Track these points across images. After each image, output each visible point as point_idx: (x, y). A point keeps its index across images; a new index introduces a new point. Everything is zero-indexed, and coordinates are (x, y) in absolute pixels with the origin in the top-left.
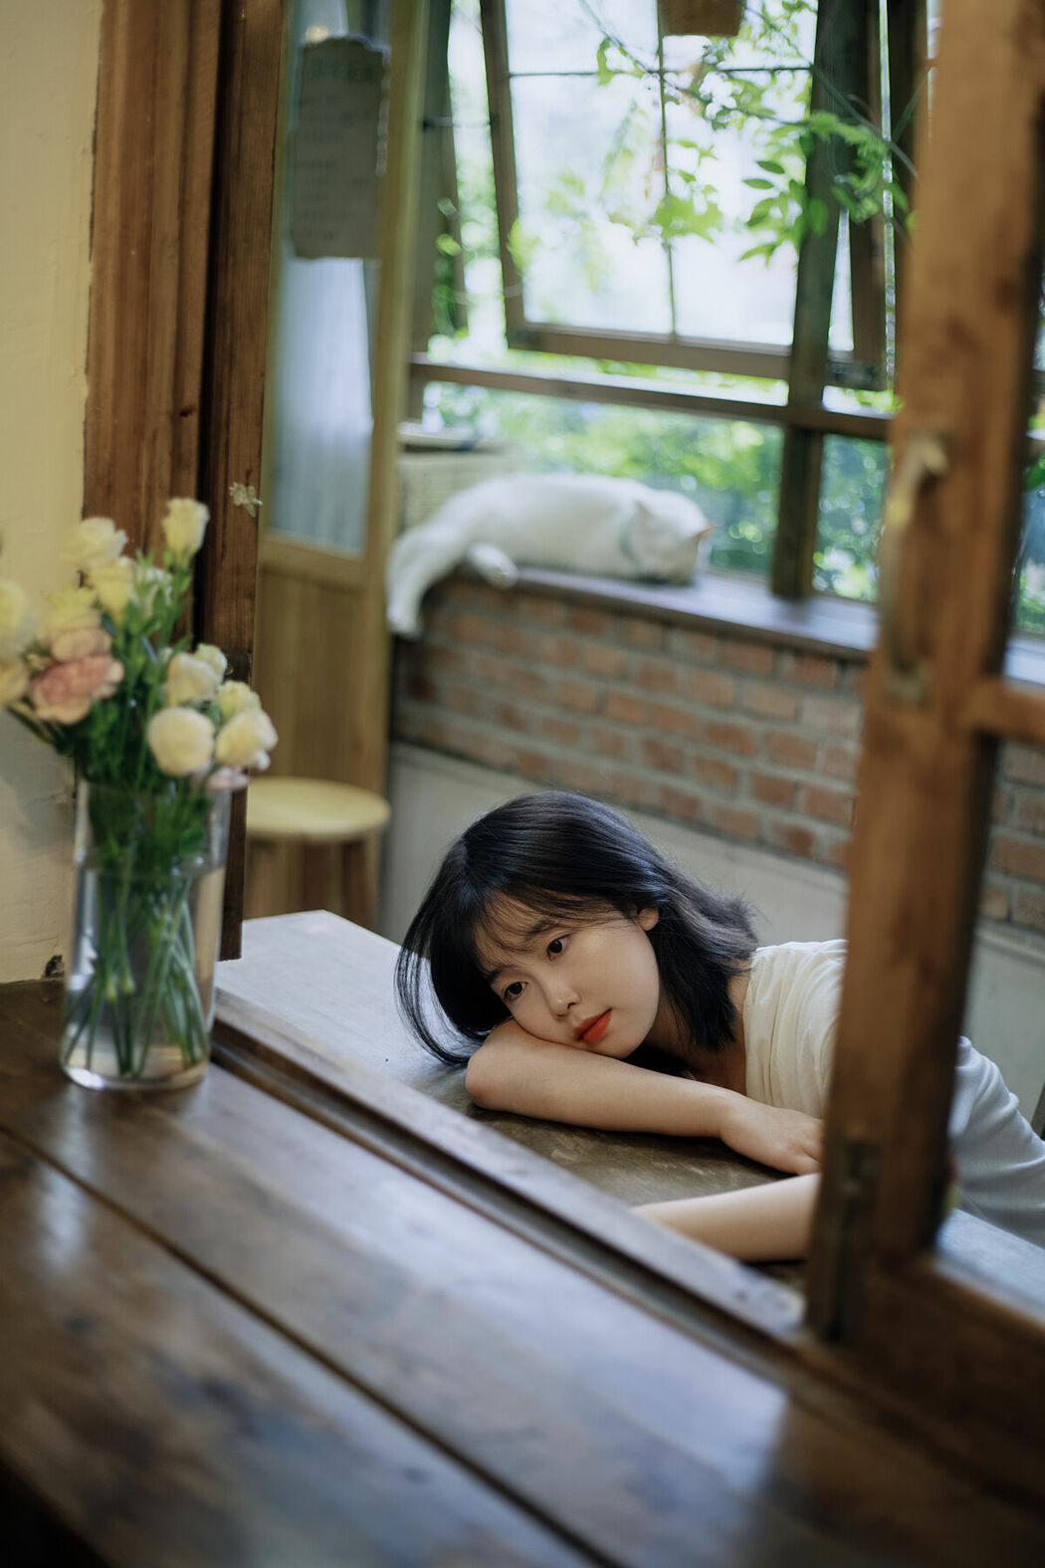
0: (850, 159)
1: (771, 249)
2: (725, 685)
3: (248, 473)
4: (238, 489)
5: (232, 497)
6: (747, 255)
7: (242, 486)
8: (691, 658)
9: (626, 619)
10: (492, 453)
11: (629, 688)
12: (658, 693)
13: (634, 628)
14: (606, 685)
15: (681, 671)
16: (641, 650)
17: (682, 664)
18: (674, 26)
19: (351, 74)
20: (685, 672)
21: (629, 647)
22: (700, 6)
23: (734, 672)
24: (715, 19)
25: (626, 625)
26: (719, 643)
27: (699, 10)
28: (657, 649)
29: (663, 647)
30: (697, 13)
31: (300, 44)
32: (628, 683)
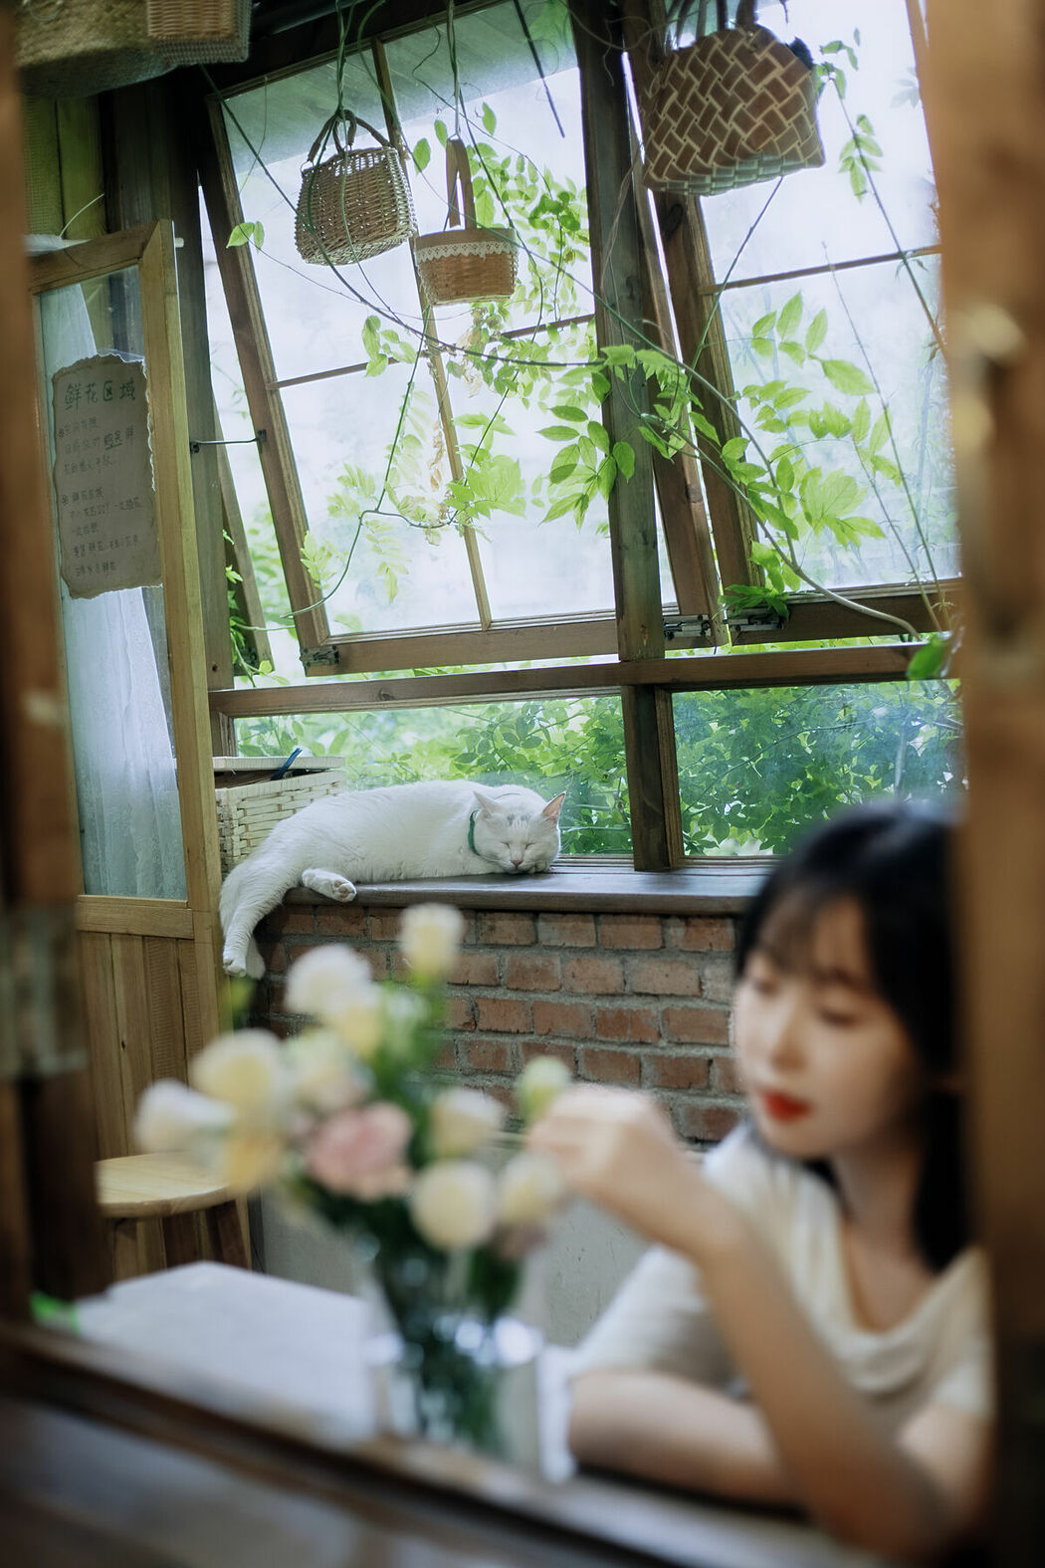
0: (650, 391)
2: (609, 970)
8: (568, 944)
9: (489, 915)
10: (312, 772)
11: (501, 991)
12: (535, 991)
13: (499, 924)
14: (475, 992)
15: (557, 962)
16: (508, 947)
17: (557, 953)
18: (442, 290)
19: (109, 392)
20: (562, 962)
21: (495, 946)
22: (467, 267)
23: (618, 952)
24: (486, 277)
25: (489, 923)
26: (596, 923)
27: (467, 270)
28: (528, 942)
29: (533, 939)
30: (466, 274)
31: (50, 374)
32: (498, 985)
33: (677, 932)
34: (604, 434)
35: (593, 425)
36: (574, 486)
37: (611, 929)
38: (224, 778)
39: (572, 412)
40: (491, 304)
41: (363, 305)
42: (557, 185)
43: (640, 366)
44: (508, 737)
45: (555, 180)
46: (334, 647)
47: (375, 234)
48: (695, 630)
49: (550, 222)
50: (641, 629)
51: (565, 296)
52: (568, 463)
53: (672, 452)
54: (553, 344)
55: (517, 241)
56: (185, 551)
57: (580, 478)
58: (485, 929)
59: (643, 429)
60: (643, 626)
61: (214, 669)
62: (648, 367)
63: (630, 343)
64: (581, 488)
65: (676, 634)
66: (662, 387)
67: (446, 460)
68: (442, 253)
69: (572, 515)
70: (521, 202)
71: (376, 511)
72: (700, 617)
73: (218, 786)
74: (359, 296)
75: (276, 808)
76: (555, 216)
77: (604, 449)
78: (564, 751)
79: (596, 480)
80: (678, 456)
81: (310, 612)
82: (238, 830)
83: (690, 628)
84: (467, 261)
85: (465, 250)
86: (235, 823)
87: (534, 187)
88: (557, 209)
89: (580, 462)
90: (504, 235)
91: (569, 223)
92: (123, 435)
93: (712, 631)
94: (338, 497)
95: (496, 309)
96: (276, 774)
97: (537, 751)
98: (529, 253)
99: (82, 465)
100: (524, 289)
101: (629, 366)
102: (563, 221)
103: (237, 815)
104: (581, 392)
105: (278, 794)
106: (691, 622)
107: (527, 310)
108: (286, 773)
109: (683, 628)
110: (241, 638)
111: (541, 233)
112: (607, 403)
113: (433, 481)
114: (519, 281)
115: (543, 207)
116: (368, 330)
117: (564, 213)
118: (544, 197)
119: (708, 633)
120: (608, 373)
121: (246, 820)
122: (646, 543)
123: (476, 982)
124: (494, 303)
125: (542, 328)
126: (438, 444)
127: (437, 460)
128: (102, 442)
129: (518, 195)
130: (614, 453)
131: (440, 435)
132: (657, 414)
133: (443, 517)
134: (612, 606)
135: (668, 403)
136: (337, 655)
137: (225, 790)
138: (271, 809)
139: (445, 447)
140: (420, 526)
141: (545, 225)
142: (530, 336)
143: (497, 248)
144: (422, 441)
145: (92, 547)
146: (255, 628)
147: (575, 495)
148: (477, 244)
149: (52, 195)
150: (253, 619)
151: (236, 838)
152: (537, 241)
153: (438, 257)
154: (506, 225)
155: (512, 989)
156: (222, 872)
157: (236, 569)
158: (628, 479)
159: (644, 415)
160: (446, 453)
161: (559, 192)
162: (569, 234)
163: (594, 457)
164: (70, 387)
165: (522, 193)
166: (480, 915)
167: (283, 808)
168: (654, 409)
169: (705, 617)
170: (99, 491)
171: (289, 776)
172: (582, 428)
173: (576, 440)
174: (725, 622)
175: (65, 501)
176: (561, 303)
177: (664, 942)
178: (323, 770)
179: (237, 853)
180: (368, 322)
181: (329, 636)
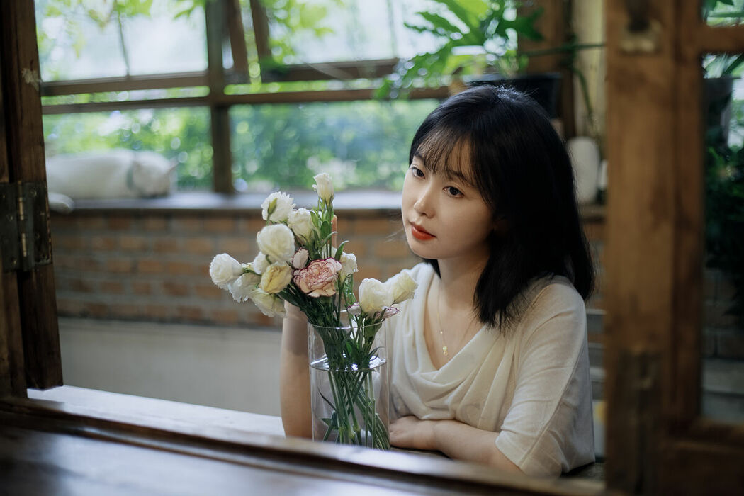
1: (189, 12)
3: (32, 62)
4: (27, 72)
5: (24, 78)
6: (178, 16)
7: (29, 70)
134: (206, 67)
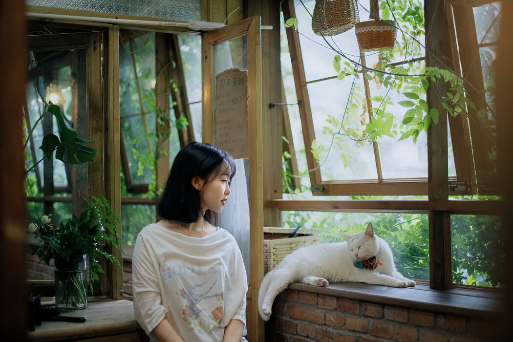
2: (412, 333)
8: (396, 320)
9: (365, 304)
10: (307, 235)
11: (368, 335)
12: (381, 337)
13: (369, 307)
14: (358, 335)
15: (391, 326)
16: (372, 317)
17: (391, 323)
18: (365, 45)
19: (235, 83)
20: (393, 326)
21: (367, 316)
22: (375, 36)
23: (416, 326)
24: (383, 40)
25: (365, 306)
26: (408, 312)
27: (375, 37)
28: (380, 317)
29: (382, 316)
30: (374, 39)
31: (216, 75)
32: (367, 333)
33: (441, 321)
34: (426, 105)
35: (422, 101)
36: (412, 126)
37: (413, 316)
38: (268, 236)
39: (413, 95)
40: (386, 52)
41: (333, 51)
42: (414, 4)
43: (442, 77)
44: (385, 227)
45: (414, 2)
46: (323, 185)
47: (341, 23)
48: (463, 188)
49: (411, 19)
50: (439, 187)
51: (416, 49)
52: (410, 116)
53: (456, 114)
54: (411, 69)
55: (397, 26)
56: (257, 145)
57: (415, 123)
58: (363, 308)
59: (443, 104)
60: (439, 186)
61: (275, 191)
62: (446, 77)
63: (437, 66)
64: (415, 127)
65: (456, 189)
66: (452, 86)
67: (367, 114)
68: (365, 30)
69: (411, 138)
70: (400, 11)
71: (339, 133)
72: (466, 183)
73: (265, 238)
74: (331, 47)
75: (290, 249)
76: (413, 17)
77: (426, 111)
78: (408, 233)
79: (422, 124)
80: (459, 115)
81: (314, 171)
82: (273, 257)
83: (461, 187)
84: (375, 33)
85: (374, 29)
86: (272, 254)
87: (405, 5)
88: (414, 14)
89: (416, 116)
90: (391, 24)
91: (419, 19)
92: (239, 99)
93: (471, 189)
94: (325, 127)
95: (389, 54)
96: (291, 235)
97: (397, 233)
98: (402, 31)
99: (224, 110)
100: (400, 46)
101: (437, 76)
102: (416, 19)
103: (273, 251)
104: (418, 87)
105: (291, 243)
106: (462, 185)
107: (401, 54)
108: (295, 235)
109: (458, 187)
110: (290, 180)
111: (407, 24)
112: (429, 92)
113: (361, 122)
114: (398, 43)
115: (408, 13)
116: (336, 61)
117: (417, 15)
118: (409, 9)
119: (469, 189)
120: (429, 79)
121: (276, 253)
122: (443, 151)
123: (358, 330)
124: (388, 51)
125: (406, 62)
126: (364, 108)
127: (363, 114)
128: (231, 102)
129: (398, 8)
130: (431, 113)
131: (365, 104)
132: (448, 97)
133: (364, 137)
134: (427, 176)
135: (454, 93)
136: (324, 189)
137: (269, 240)
138: (288, 249)
139: (367, 109)
140: (355, 140)
141: (409, 20)
142: (401, 65)
143: (388, 28)
144: (358, 106)
145: (226, 142)
146: (295, 176)
147: (412, 130)
148: (379, 26)
149: (223, 8)
150: (294, 172)
151: (272, 260)
152: (405, 27)
153: (363, 32)
154: (393, 20)
155: (372, 335)
156: (264, 273)
157: (289, 153)
158: (436, 123)
159: (443, 97)
160: (367, 111)
161: (415, 6)
162: (418, 24)
163: (420, 114)
164: (222, 80)
165: (400, 7)
166: (362, 303)
167: (293, 249)
168: (447, 95)
169: (468, 183)
170: (229, 120)
171: (296, 236)
172: (416, 102)
173: (414, 107)
174: (477, 185)
175: (218, 123)
176: (414, 52)
177: (435, 324)
178: (311, 235)
179: (272, 266)
180: (336, 58)
181: (321, 181)
